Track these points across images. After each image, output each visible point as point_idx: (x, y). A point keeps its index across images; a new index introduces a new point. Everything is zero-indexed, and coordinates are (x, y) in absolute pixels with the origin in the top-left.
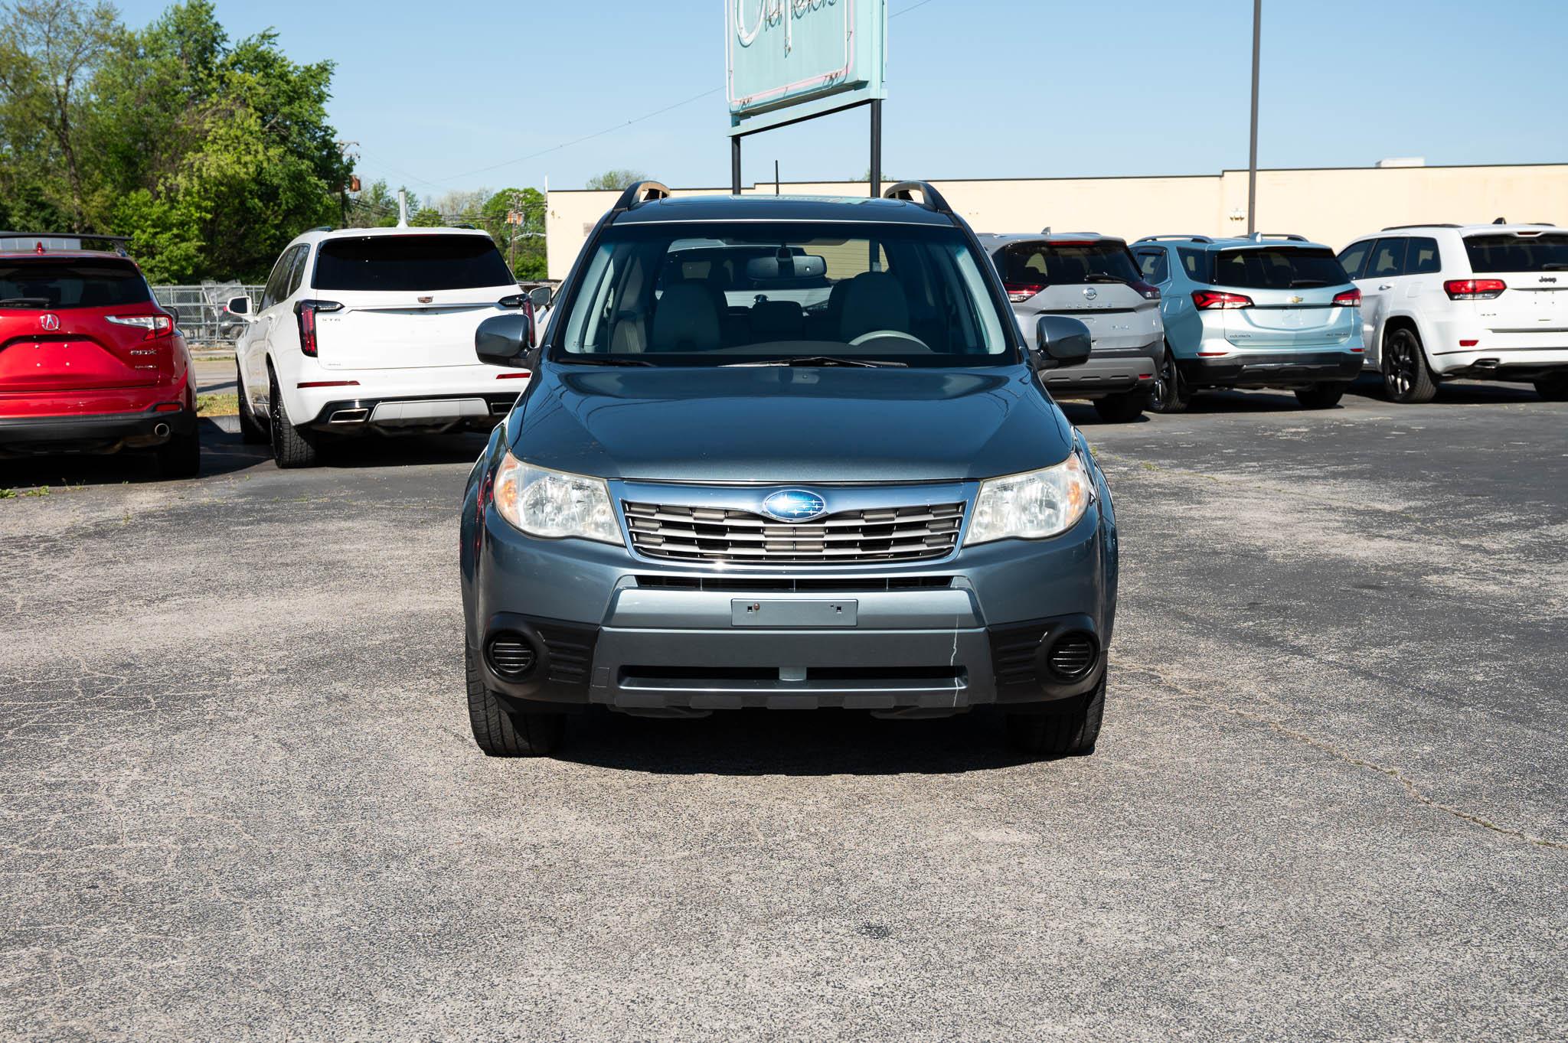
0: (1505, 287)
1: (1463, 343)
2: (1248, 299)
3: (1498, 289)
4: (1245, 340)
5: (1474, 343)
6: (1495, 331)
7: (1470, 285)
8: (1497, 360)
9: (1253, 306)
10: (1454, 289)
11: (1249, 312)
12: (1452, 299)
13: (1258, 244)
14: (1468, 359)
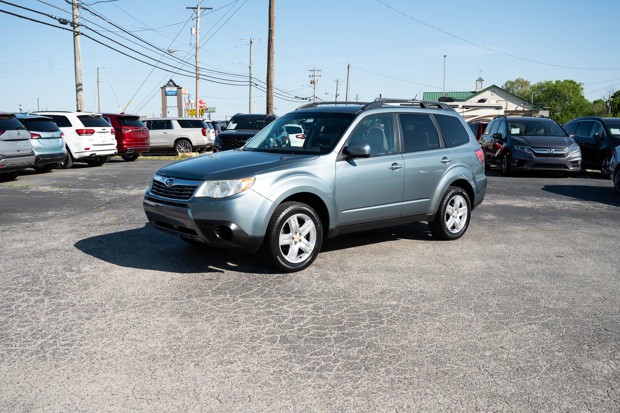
0: (95, 132)
1: (86, 149)
2: (39, 135)
3: (92, 132)
4: (40, 150)
5: (88, 149)
6: (94, 145)
7: (85, 131)
8: (95, 154)
9: (41, 138)
10: (79, 132)
11: (40, 140)
12: (79, 135)
13: (28, 117)
14: (88, 154)
